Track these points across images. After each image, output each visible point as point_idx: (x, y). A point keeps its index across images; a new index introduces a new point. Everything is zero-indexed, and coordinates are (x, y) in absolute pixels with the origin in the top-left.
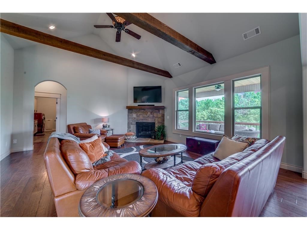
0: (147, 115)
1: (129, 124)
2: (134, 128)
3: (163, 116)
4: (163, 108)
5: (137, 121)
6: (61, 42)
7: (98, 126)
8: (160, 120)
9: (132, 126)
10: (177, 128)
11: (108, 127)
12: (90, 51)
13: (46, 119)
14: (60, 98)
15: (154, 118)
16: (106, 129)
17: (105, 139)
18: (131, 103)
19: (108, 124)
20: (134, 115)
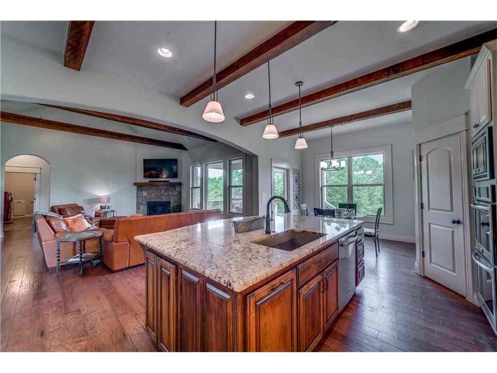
0: (160, 192)
1: (138, 204)
2: (144, 208)
3: (180, 193)
4: (180, 184)
5: (148, 201)
6: (44, 123)
7: (93, 208)
8: (176, 198)
9: (142, 207)
10: (192, 207)
11: (108, 208)
12: (78, 129)
13: (15, 201)
14: (40, 174)
15: (169, 196)
16: (104, 210)
17: (100, 221)
18: (141, 179)
19: (108, 204)
20: (145, 194)
